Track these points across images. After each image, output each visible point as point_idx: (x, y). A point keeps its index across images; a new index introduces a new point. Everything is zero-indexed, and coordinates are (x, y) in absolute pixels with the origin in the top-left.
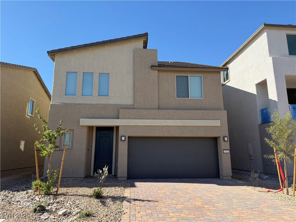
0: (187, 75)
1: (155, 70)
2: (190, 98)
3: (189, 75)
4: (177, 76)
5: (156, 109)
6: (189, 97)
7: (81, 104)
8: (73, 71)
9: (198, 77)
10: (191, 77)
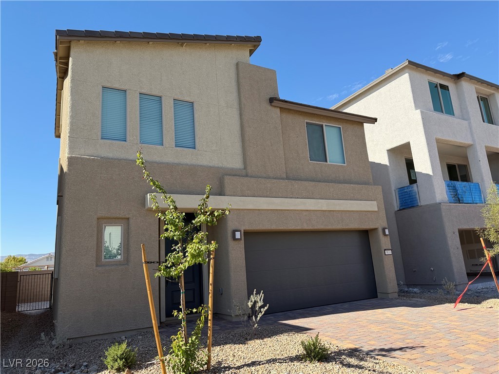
2: (328, 163)
3: (324, 123)
4: (307, 123)
5: (283, 179)
6: (326, 162)
8: (117, 86)
10: (327, 127)
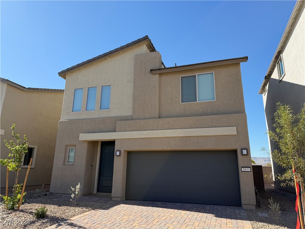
0: (195, 74)
1: (155, 74)
2: (197, 101)
3: (197, 73)
4: (182, 77)
5: (155, 118)
7: (84, 119)
8: (79, 87)
9: (209, 75)
10: (200, 76)
